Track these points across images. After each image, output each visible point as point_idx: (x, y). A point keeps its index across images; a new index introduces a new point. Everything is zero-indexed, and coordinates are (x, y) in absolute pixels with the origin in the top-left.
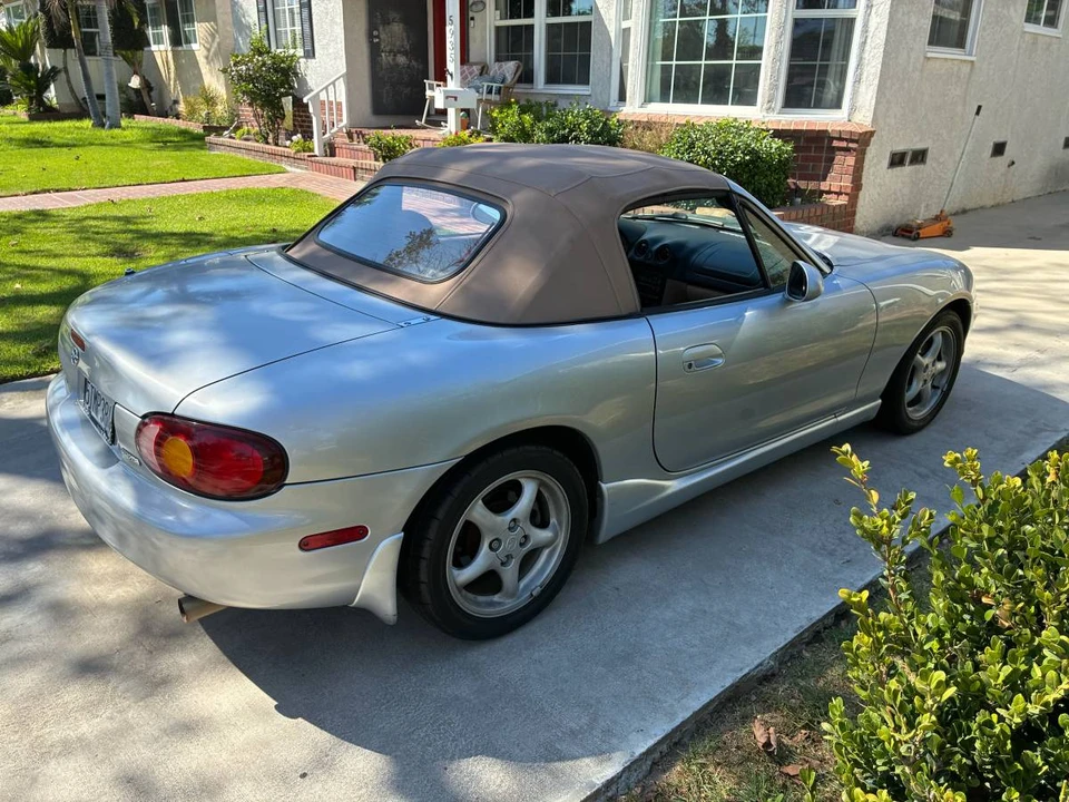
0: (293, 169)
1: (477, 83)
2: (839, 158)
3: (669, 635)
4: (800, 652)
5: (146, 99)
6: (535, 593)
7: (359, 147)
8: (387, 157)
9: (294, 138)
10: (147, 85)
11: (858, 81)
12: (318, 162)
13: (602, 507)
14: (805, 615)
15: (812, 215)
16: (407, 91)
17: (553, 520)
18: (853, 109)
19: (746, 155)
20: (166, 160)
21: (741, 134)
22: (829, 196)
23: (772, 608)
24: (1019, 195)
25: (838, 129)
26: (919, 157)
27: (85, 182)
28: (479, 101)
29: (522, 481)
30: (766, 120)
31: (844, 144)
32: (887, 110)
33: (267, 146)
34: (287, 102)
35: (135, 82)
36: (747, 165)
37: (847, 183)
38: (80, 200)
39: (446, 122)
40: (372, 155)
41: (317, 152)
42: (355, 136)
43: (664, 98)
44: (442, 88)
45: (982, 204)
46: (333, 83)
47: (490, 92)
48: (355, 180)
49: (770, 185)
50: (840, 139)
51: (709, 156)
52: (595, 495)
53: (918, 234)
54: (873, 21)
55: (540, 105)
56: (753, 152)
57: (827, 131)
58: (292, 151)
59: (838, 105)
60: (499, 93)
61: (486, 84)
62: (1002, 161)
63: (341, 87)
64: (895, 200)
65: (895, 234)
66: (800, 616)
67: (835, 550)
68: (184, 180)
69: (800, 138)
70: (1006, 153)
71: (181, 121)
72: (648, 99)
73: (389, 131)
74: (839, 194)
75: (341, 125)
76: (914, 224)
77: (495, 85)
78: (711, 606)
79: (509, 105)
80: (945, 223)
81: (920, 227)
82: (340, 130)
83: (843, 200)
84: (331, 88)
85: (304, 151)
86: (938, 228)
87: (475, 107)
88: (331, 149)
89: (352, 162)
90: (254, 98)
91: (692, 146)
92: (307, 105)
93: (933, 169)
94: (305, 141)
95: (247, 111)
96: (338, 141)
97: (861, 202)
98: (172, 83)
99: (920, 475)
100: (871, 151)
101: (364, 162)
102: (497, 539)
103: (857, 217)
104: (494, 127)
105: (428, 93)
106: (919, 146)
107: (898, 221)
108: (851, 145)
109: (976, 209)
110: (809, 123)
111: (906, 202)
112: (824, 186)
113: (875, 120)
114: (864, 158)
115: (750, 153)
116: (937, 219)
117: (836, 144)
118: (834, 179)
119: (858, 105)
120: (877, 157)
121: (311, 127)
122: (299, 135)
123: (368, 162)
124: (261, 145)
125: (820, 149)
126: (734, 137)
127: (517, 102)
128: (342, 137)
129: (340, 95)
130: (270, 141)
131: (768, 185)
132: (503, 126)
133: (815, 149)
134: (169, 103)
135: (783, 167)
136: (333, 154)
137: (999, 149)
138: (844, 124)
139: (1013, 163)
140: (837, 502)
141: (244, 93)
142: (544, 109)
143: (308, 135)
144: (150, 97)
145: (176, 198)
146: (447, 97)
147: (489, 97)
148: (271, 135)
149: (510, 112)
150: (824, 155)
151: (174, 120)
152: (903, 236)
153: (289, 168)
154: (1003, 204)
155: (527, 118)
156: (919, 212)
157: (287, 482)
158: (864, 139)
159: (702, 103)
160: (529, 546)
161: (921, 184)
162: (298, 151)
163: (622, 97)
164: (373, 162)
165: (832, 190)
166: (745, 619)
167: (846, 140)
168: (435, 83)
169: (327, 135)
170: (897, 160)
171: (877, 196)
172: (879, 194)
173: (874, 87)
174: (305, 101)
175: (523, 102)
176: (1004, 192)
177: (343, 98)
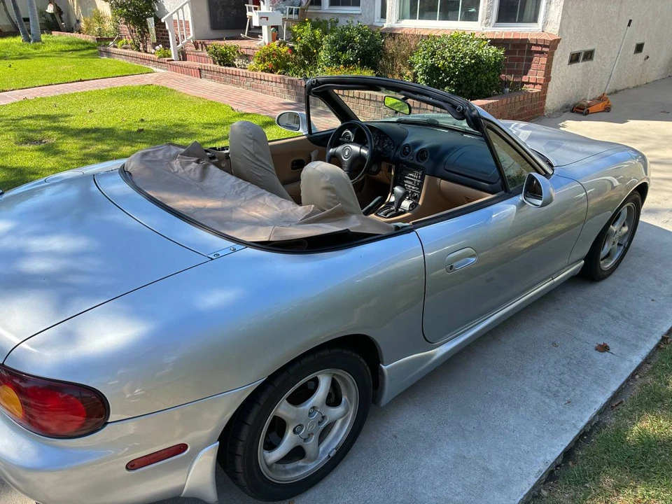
0: (158, 70)
1: (282, 6)
2: (536, 58)
3: (438, 483)
4: (539, 491)
5: (59, 20)
6: (331, 455)
7: (202, 54)
8: (222, 61)
9: (157, 47)
10: (58, 10)
11: (549, 3)
12: (174, 65)
13: (383, 383)
14: (542, 458)
15: (517, 100)
16: (234, 12)
17: (344, 398)
18: (545, 23)
19: (472, 59)
20: (69, 64)
21: (468, 44)
22: (528, 86)
23: (516, 451)
24: (650, 79)
25: (535, 37)
26: (589, 55)
27: (13, 85)
28: (284, 19)
29: (319, 377)
30: (485, 31)
31: (539, 49)
32: (569, 23)
33: (139, 53)
34: (151, 22)
35: (50, 9)
36: (473, 67)
37: (540, 77)
38: (9, 98)
39: (261, 34)
40: (212, 60)
41: (173, 58)
42: (200, 45)
43: (413, 16)
44: (258, 11)
45: (626, 86)
46: (182, 7)
47: (291, 13)
48: (201, 78)
49: (488, 80)
50: (537, 45)
51: (446, 60)
52: (377, 375)
53: (588, 110)
55: (326, 22)
56: (478, 57)
57: (527, 39)
58: (156, 57)
59: (535, 20)
60: (298, 14)
61: (288, 7)
62: (641, 56)
63: (187, 9)
64: (573, 86)
65: (572, 111)
66: (538, 459)
67: (558, 391)
68: (81, 81)
69: (508, 44)
70: (643, 50)
71: (82, 34)
72: (402, 17)
73: (222, 42)
74: (535, 84)
75: (189, 37)
76: (585, 104)
77: (294, 7)
78: (469, 452)
79: (304, 23)
80: (606, 103)
81: (589, 106)
82: (189, 41)
83: (537, 89)
84: (180, 11)
85: (165, 57)
86: (601, 106)
87: (281, 24)
88: (183, 55)
89: (198, 65)
90: (128, 18)
91: (433, 54)
92: (164, 24)
93: (598, 64)
94: (165, 49)
95: (125, 29)
96: (188, 49)
97: (549, 89)
98: (75, 8)
99: (613, 317)
100: (558, 53)
101: (206, 65)
102: (300, 425)
103: (547, 100)
104: (295, 38)
105: (249, 14)
106: (589, 48)
107: (573, 101)
108: (544, 49)
109: (623, 90)
110: (515, 33)
111: (580, 88)
112: (525, 79)
113: (560, 31)
114: (552, 59)
115: (475, 58)
116: (600, 99)
117: (534, 48)
118: (532, 74)
119: (549, 20)
120: (561, 56)
121: (168, 39)
122: (161, 46)
123: (209, 65)
124: (135, 53)
125: (522, 52)
126: (463, 46)
127: (310, 20)
128: (190, 46)
129: (187, 16)
130: (141, 49)
131: (487, 80)
132: (301, 38)
133: (520, 52)
134: (74, 22)
135: (497, 67)
136: (185, 59)
137: (639, 48)
138: (539, 34)
139: (648, 57)
140: (554, 344)
141: (120, 15)
142: (329, 24)
143: (167, 46)
144: (61, 18)
145: (74, 95)
146: (261, 18)
147: (291, 16)
148: (141, 45)
149: (305, 28)
150: (525, 56)
151: (78, 34)
152: (577, 112)
153: (155, 69)
154: (641, 86)
155: (318, 32)
156: (587, 94)
157: (109, 421)
158: (554, 45)
159: (439, 20)
160: (326, 423)
161: (589, 75)
162: (160, 57)
163: (383, 16)
164: (212, 65)
165: (530, 81)
166: (495, 465)
167: (541, 45)
168: (253, 6)
169: (180, 45)
170: (574, 58)
171: (560, 84)
172: (562, 83)
173: (561, 7)
174: (163, 21)
175: (314, 20)
176: (641, 77)
177: (189, 18)
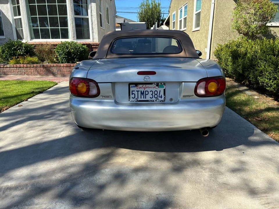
2: (94, 50)
11: (93, 32)
31: (95, 47)
50: (94, 45)
54: (93, 19)
59: (89, 38)
108: (97, 47)
113: (99, 41)
117: (93, 47)
119: (94, 38)
138: (93, 42)
150: (90, 49)
167: (95, 46)
173: (97, 34)
